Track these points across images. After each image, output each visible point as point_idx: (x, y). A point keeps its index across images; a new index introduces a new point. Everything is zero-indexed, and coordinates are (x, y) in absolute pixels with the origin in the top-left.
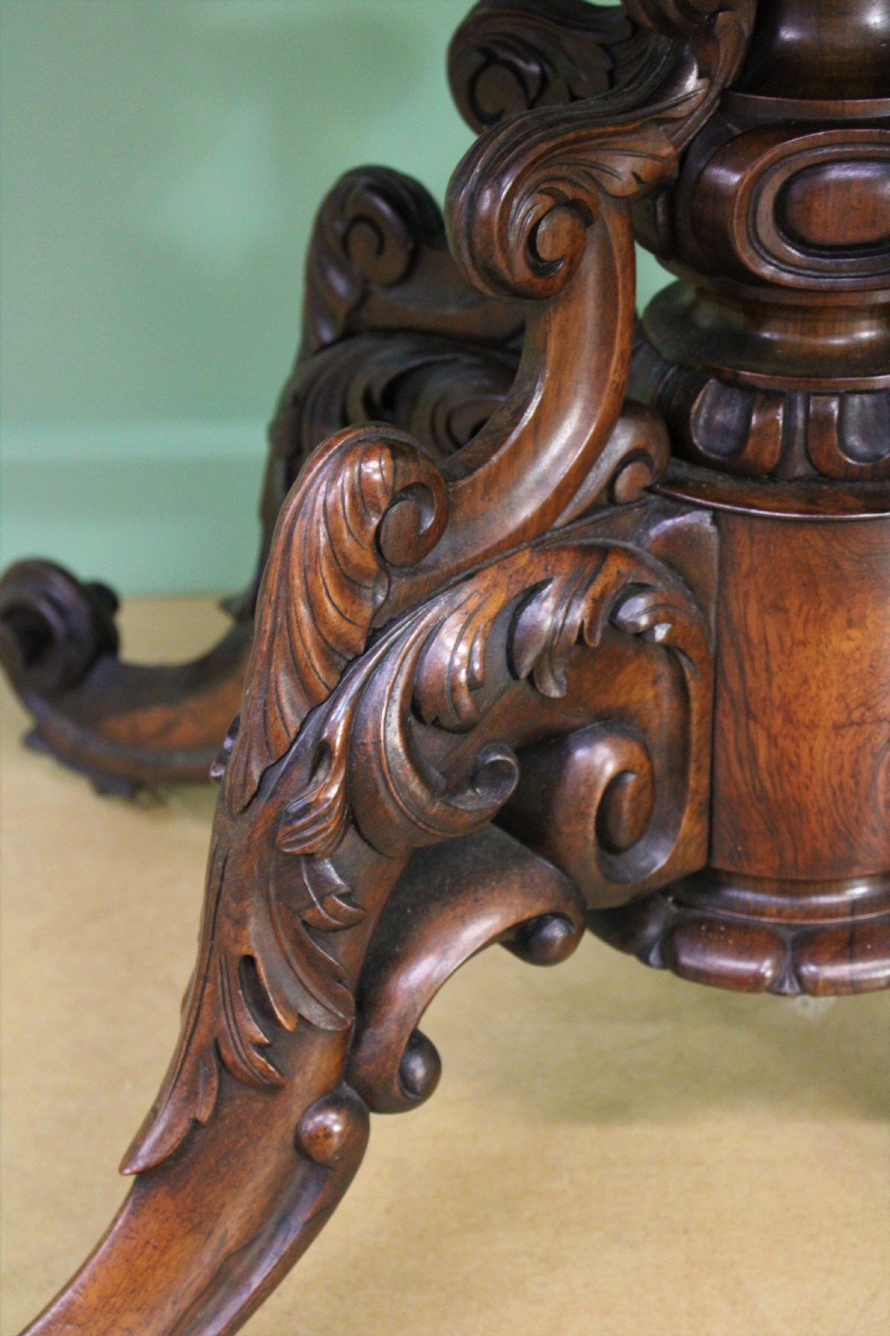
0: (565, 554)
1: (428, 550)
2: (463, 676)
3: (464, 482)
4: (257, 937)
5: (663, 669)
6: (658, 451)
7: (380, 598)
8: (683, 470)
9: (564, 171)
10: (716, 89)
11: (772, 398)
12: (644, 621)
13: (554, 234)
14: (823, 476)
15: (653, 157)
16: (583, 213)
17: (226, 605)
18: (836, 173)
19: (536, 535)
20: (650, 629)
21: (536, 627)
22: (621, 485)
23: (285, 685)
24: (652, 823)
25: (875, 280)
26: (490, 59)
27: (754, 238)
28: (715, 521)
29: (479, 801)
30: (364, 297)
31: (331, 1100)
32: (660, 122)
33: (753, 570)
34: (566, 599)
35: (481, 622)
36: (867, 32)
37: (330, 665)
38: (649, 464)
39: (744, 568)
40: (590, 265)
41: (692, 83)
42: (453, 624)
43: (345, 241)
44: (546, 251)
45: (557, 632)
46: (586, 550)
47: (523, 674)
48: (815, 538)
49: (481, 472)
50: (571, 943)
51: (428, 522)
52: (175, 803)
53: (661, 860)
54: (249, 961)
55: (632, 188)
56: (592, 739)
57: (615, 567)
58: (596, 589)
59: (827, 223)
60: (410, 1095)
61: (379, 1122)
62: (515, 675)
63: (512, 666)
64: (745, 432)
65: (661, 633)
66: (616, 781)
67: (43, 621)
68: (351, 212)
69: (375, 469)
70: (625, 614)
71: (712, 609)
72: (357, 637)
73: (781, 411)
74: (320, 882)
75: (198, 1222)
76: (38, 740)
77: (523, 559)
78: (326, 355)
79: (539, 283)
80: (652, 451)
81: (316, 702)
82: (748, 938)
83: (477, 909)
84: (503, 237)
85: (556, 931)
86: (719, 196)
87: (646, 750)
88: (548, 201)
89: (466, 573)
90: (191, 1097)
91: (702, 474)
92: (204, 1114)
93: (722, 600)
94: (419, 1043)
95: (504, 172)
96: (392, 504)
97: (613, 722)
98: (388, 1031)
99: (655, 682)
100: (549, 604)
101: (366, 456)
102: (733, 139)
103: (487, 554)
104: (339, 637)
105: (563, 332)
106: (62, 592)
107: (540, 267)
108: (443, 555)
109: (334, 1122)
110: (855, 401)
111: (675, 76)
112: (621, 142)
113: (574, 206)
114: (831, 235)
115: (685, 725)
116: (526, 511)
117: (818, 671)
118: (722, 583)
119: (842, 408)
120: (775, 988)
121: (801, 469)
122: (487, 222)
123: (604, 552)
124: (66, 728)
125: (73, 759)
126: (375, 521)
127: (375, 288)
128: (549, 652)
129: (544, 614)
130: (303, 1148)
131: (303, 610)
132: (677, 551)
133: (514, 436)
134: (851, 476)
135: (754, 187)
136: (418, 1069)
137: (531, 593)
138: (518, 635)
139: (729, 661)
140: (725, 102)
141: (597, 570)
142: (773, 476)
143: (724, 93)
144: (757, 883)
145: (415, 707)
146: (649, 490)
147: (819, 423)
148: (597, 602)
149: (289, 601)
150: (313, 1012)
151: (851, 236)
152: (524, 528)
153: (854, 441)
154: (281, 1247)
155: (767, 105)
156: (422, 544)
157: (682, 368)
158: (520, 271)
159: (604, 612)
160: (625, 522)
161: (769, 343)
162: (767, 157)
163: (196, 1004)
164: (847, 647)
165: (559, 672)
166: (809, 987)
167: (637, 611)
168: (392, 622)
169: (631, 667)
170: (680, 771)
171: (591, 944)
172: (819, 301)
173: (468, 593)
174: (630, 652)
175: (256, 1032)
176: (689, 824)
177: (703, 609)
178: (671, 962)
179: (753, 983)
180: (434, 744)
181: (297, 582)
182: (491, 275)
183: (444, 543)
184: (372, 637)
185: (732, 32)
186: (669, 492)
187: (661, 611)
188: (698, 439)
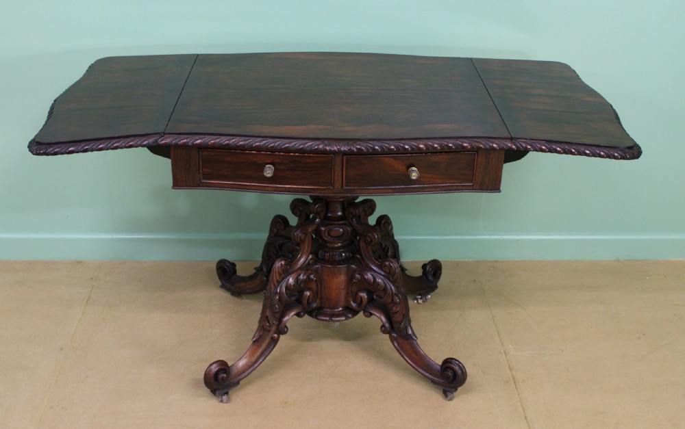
0: (304, 270)
2: (292, 284)
3: (292, 263)
4: (268, 313)
5: (315, 283)
7: (283, 276)
8: (317, 260)
9: (304, 230)
11: (327, 252)
14: (334, 261)
15: (314, 227)
16: (306, 234)
17: (255, 268)
18: (334, 229)
19: (301, 268)
21: (300, 279)
22: (310, 262)
23: (272, 285)
24: (314, 300)
25: (339, 240)
26: (295, 207)
27: (325, 235)
28: (321, 266)
29: (293, 298)
30: (278, 231)
31: (275, 333)
32: (315, 224)
33: (325, 272)
34: (304, 276)
35: (294, 278)
36: (338, 215)
37: (278, 283)
38: (313, 259)
40: (307, 239)
42: (291, 279)
43: (275, 224)
45: (303, 279)
46: (306, 270)
48: (333, 269)
49: (294, 262)
50: (304, 315)
51: (289, 268)
52: (244, 296)
53: (315, 305)
54: (267, 317)
55: (312, 230)
56: (306, 291)
57: (309, 272)
58: (307, 274)
59: (333, 234)
60: (285, 333)
61: (281, 336)
62: (298, 284)
64: (324, 256)
65: (315, 279)
66: (309, 296)
67: (225, 268)
68: (276, 220)
69: (283, 262)
70: (310, 277)
73: (329, 254)
74: (276, 308)
75: (259, 346)
76: (223, 286)
77: (299, 271)
78: (272, 238)
79: (301, 242)
81: (276, 288)
82: (326, 315)
83: (293, 311)
85: (302, 314)
86: (321, 230)
87: (313, 292)
88: (302, 234)
89: (293, 273)
90: (260, 332)
91: (319, 261)
92: (261, 334)
93: (322, 275)
94: (286, 327)
96: (285, 266)
97: (309, 289)
98: (282, 325)
99: (314, 285)
102: (323, 225)
103: (295, 271)
104: (279, 280)
105: (303, 246)
106: (228, 264)
108: (290, 271)
109: (276, 336)
110: (337, 253)
112: (310, 226)
115: (317, 289)
116: (299, 266)
117: (333, 283)
118: (322, 273)
119: (335, 253)
120: (329, 321)
121: (331, 260)
123: (308, 270)
124: (228, 285)
125: (228, 290)
126: (283, 268)
127: (280, 230)
128: (301, 282)
129: (301, 277)
130: (272, 338)
132: (316, 270)
133: (297, 259)
134: (337, 261)
135: (325, 230)
136: (286, 330)
137: (300, 275)
138: (298, 280)
139: (323, 282)
140: (322, 221)
141: (307, 272)
142: (328, 261)
144: (327, 308)
145: (286, 288)
146: (313, 262)
147: (333, 255)
150: (274, 322)
151: (336, 235)
152: (299, 268)
153: (337, 257)
154: (270, 350)
155: (327, 222)
156: (287, 270)
157: (317, 248)
159: (308, 277)
160: (311, 266)
161: (327, 246)
162: (326, 227)
163: (260, 322)
165: (303, 284)
166: (333, 321)
167: (312, 276)
168: (284, 279)
169: (311, 283)
170: (317, 294)
171: (306, 316)
173: (293, 275)
174: (311, 281)
175: (268, 324)
176: (318, 301)
177: (320, 276)
178: (316, 318)
179: (326, 320)
180: (288, 292)
184: (282, 280)
185: (322, 215)
186: (316, 262)
187: (314, 277)
188: (320, 256)
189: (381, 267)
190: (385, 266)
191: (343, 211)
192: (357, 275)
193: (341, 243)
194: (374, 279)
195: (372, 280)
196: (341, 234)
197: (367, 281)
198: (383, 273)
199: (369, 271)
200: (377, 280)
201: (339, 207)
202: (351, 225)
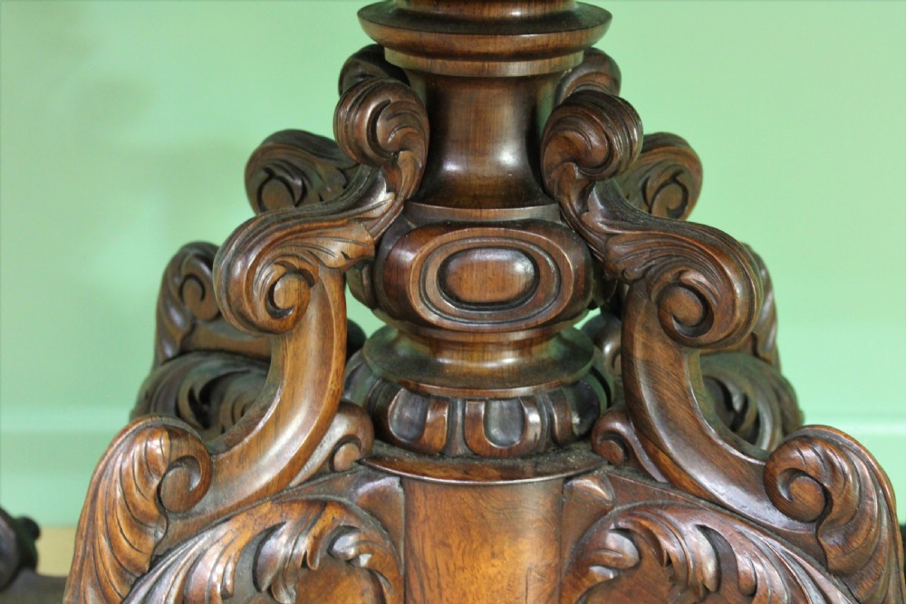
0: (295, 506)
1: (196, 502)
2: (219, 590)
3: (222, 456)
5: (367, 585)
6: (365, 436)
7: (161, 535)
8: (383, 449)
9: (293, 250)
10: (400, 199)
11: (440, 402)
12: (352, 552)
13: (286, 291)
14: (476, 455)
15: (357, 243)
16: (308, 279)
18: (478, 256)
19: (277, 492)
20: (357, 557)
21: (272, 557)
22: (339, 459)
23: (91, 595)
25: (506, 326)
26: (271, 175)
27: (425, 297)
28: (401, 484)
30: (193, 327)
32: (361, 220)
33: (427, 518)
34: (295, 536)
35: (233, 552)
36: (499, 166)
37: (123, 580)
38: (359, 446)
39: (421, 517)
40: (313, 313)
41: (383, 196)
42: (213, 553)
43: (181, 290)
44: (280, 302)
45: (289, 559)
46: (311, 503)
47: (264, 588)
48: (467, 497)
49: (237, 448)
51: (196, 483)
55: (343, 262)
57: (331, 514)
58: (316, 530)
59: (472, 289)
62: (259, 590)
63: (256, 583)
64: (422, 425)
65: (364, 560)
68: (184, 272)
69: (157, 445)
70: (338, 547)
71: (402, 544)
72: (143, 561)
73: (446, 411)
77: (265, 508)
78: (167, 366)
79: (276, 324)
80: (360, 436)
84: (249, 293)
86: (400, 269)
88: (281, 270)
89: (224, 518)
91: (396, 452)
93: (407, 539)
95: (250, 250)
96: (169, 470)
99: (362, 594)
100: (284, 539)
101: (152, 436)
102: (410, 231)
103: (239, 505)
104: (129, 561)
105: (296, 356)
107: (276, 312)
108: (208, 504)
110: (496, 405)
111: (371, 191)
112: (334, 232)
113: (301, 273)
114: (476, 296)
116: (266, 477)
117: (473, 588)
118: (408, 526)
119: (487, 409)
121: (461, 450)
122: (238, 282)
123: (324, 504)
126: (156, 482)
127: (200, 322)
128: (282, 575)
129: (279, 546)
131: (104, 542)
132: (376, 507)
133: (261, 425)
134: (494, 455)
135: (424, 262)
137: (271, 531)
138: (261, 561)
139: (414, 581)
140: (407, 207)
141: (318, 516)
142: (442, 454)
143: (405, 202)
146: (359, 462)
147: (472, 420)
148: (317, 539)
149: (94, 536)
151: (488, 297)
152: (267, 488)
153: (495, 431)
155: (436, 212)
156: (194, 497)
157: (385, 380)
158: (262, 315)
159: (323, 546)
160: (341, 484)
161: (442, 365)
162: (431, 244)
164: (492, 571)
165: (291, 587)
167: (346, 545)
168: (169, 551)
169: (345, 584)
172: (471, 339)
173: (224, 531)
174: (344, 573)
177: (395, 544)
181: (100, 523)
182: (243, 317)
183: (209, 497)
184: (155, 561)
185: (410, 164)
186: (372, 463)
187: (364, 545)
188: (393, 429)
189: (765, 483)
190: (796, 472)
191: (533, 145)
192: (614, 540)
193: (521, 347)
194: (724, 559)
195: (710, 567)
196: (519, 286)
197: (677, 573)
198: (777, 519)
199: (688, 510)
200: (744, 563)
201: (507, 115)
202: (578, 231)
